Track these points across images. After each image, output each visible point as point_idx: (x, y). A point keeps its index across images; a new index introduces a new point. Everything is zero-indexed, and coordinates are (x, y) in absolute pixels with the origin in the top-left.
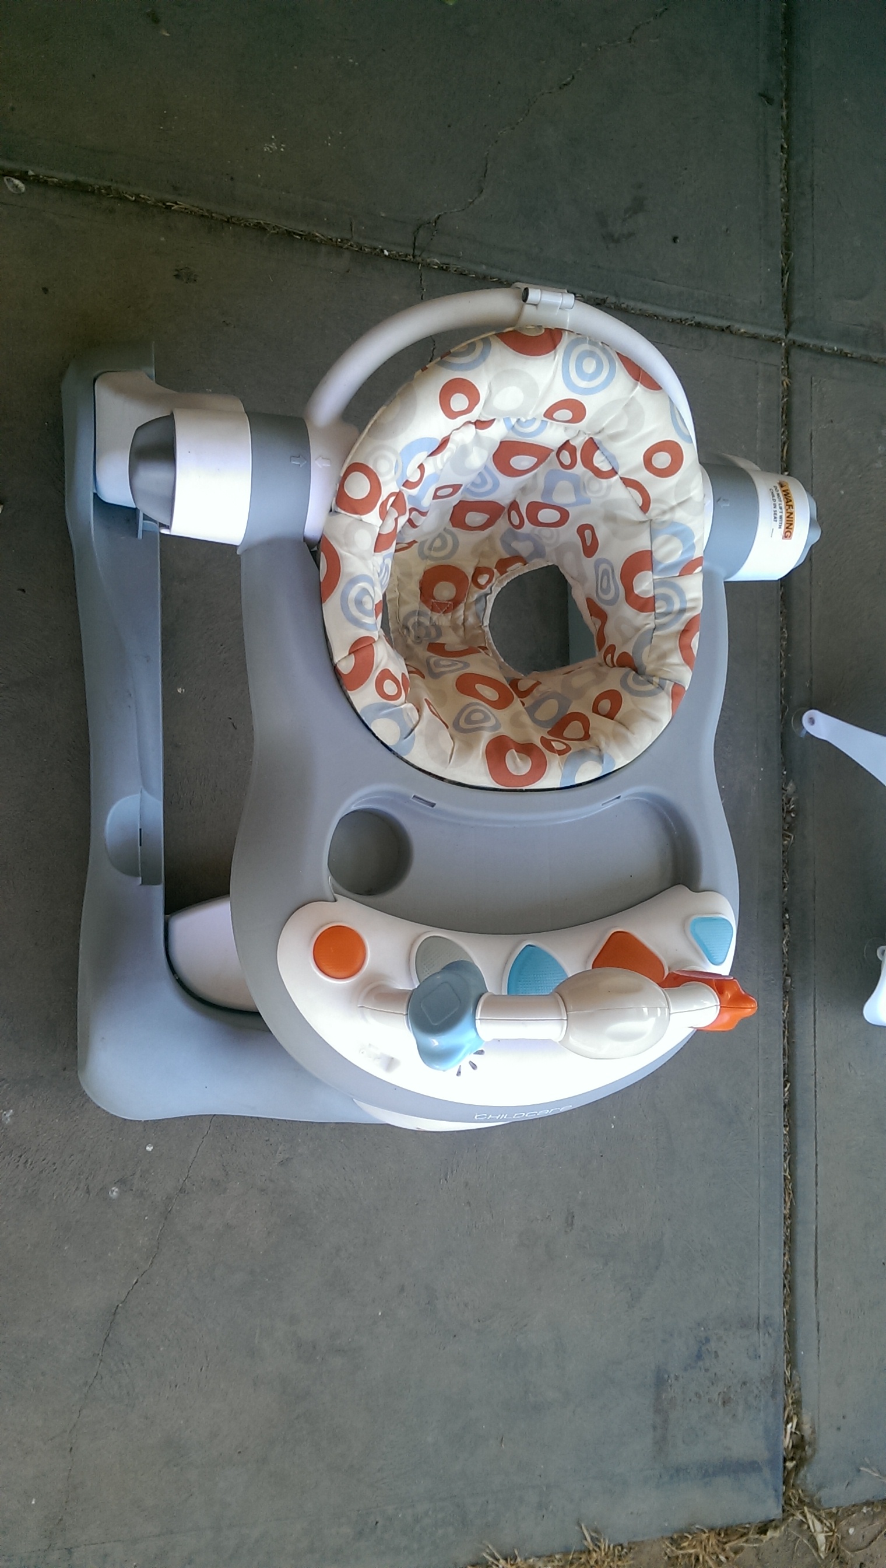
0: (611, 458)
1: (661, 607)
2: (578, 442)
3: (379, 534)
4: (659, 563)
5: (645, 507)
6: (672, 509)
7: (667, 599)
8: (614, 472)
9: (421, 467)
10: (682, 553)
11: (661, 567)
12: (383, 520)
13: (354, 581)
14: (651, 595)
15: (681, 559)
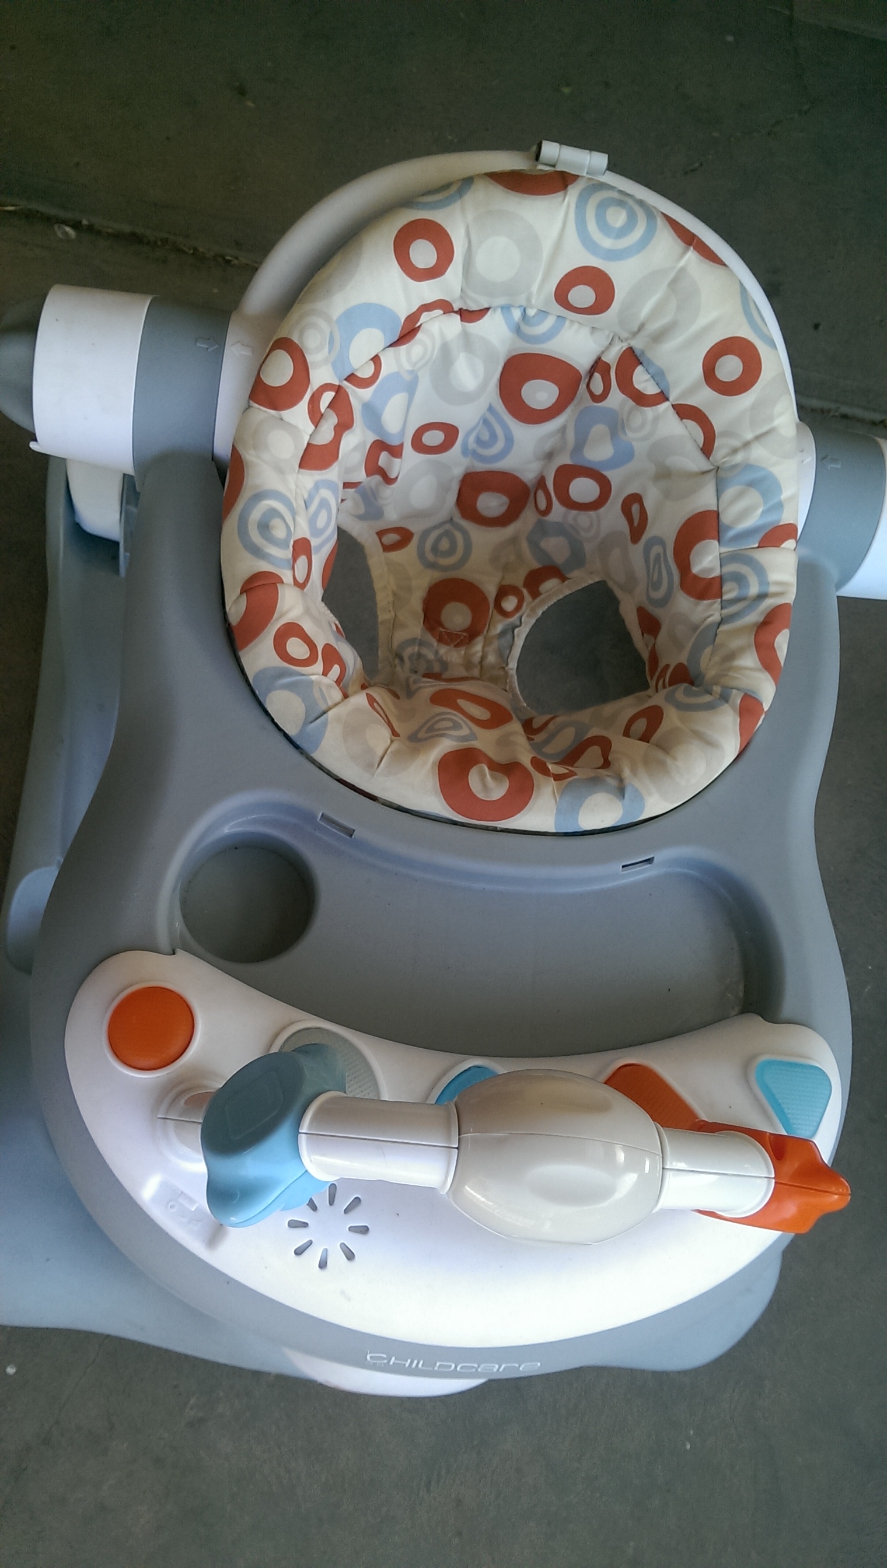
0: (658, 376)
1: (730, 592)
2: (612, 357)
3: (309, 444)
4: (729, 528)
5: (707, 449)
6: (747, 445)
7: (740, 579)
8: (663, 397)
9: (376, 360)
10: (763, 512)
11: (731, 533)
12: (316, 427)
13: (259, 497)
14: (716, 573)
15: (761, 522)
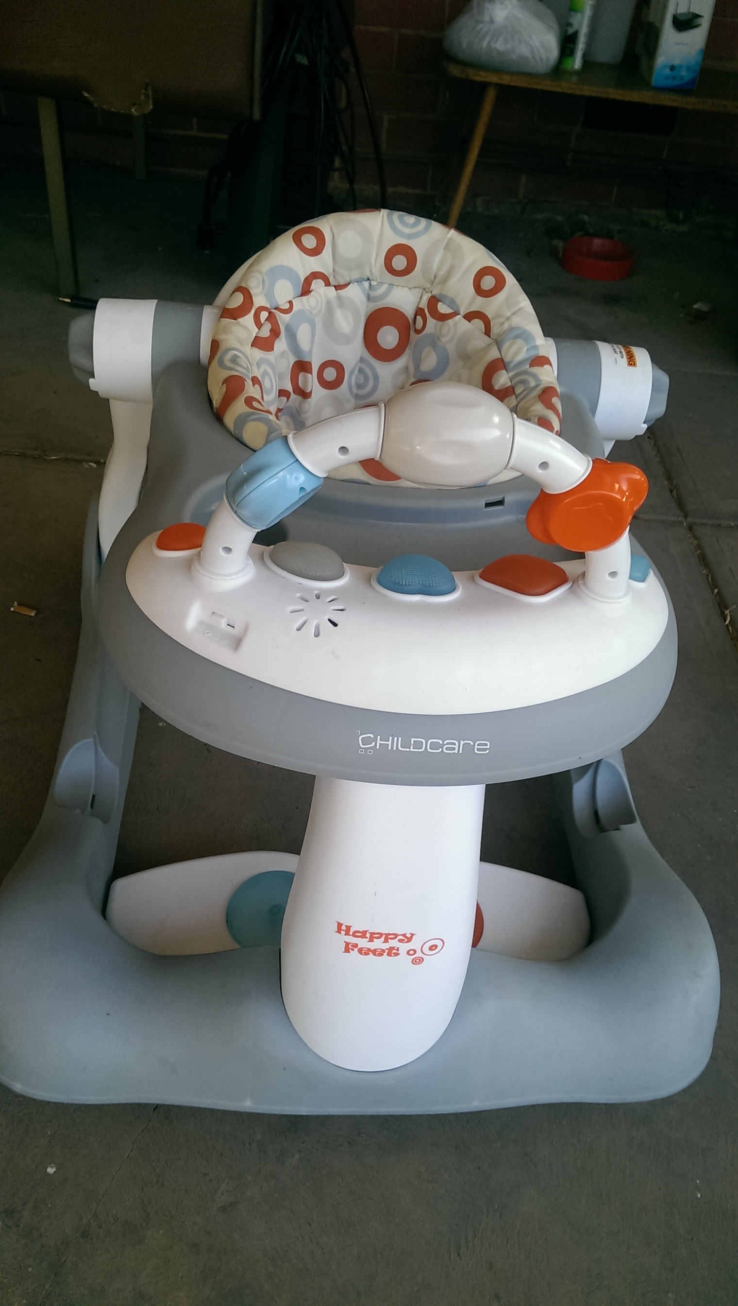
0: (452, 303)
1: (518, 390)
3: (256, 337)
4: (509, 363)
5: (488, 332)
6: (508, 319)
7: (523, 382)
8: (456, 313)
9: (291, 303)
10: (528, 350)
11: (512, 365)
12: (259, 329)
13: (228, 350)
14: (510, 384)
15: (528, 356)
